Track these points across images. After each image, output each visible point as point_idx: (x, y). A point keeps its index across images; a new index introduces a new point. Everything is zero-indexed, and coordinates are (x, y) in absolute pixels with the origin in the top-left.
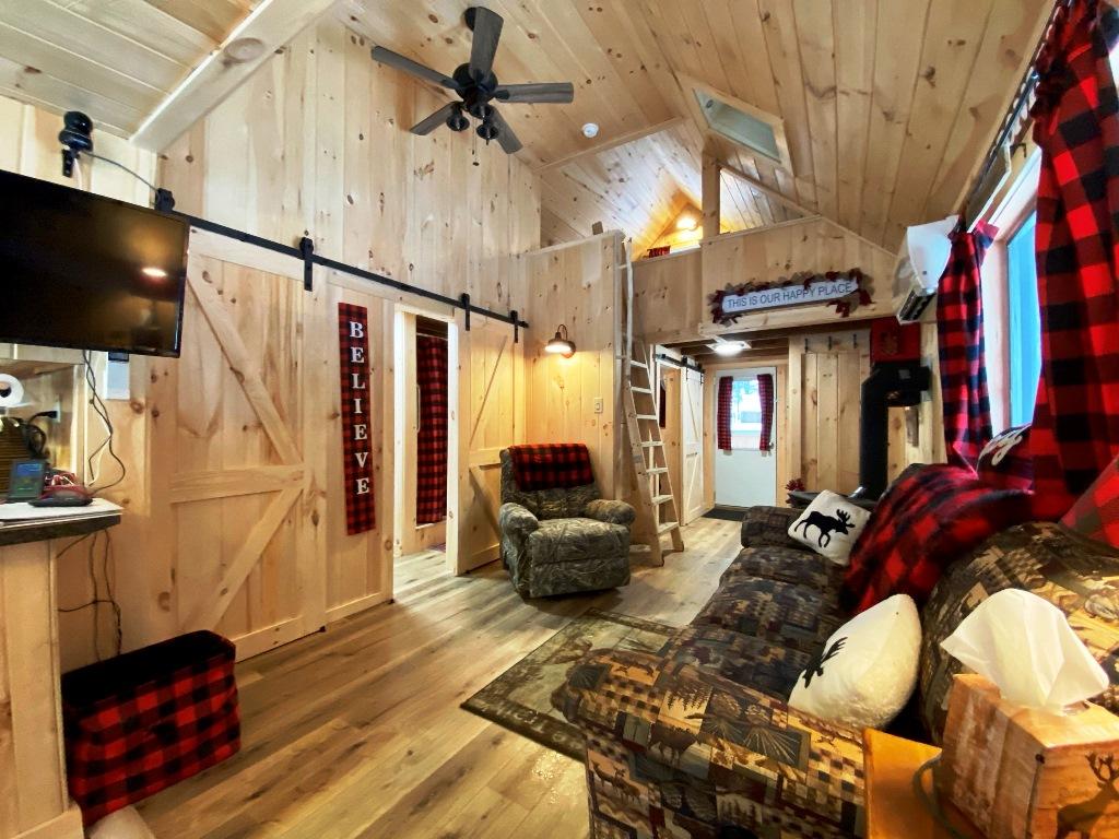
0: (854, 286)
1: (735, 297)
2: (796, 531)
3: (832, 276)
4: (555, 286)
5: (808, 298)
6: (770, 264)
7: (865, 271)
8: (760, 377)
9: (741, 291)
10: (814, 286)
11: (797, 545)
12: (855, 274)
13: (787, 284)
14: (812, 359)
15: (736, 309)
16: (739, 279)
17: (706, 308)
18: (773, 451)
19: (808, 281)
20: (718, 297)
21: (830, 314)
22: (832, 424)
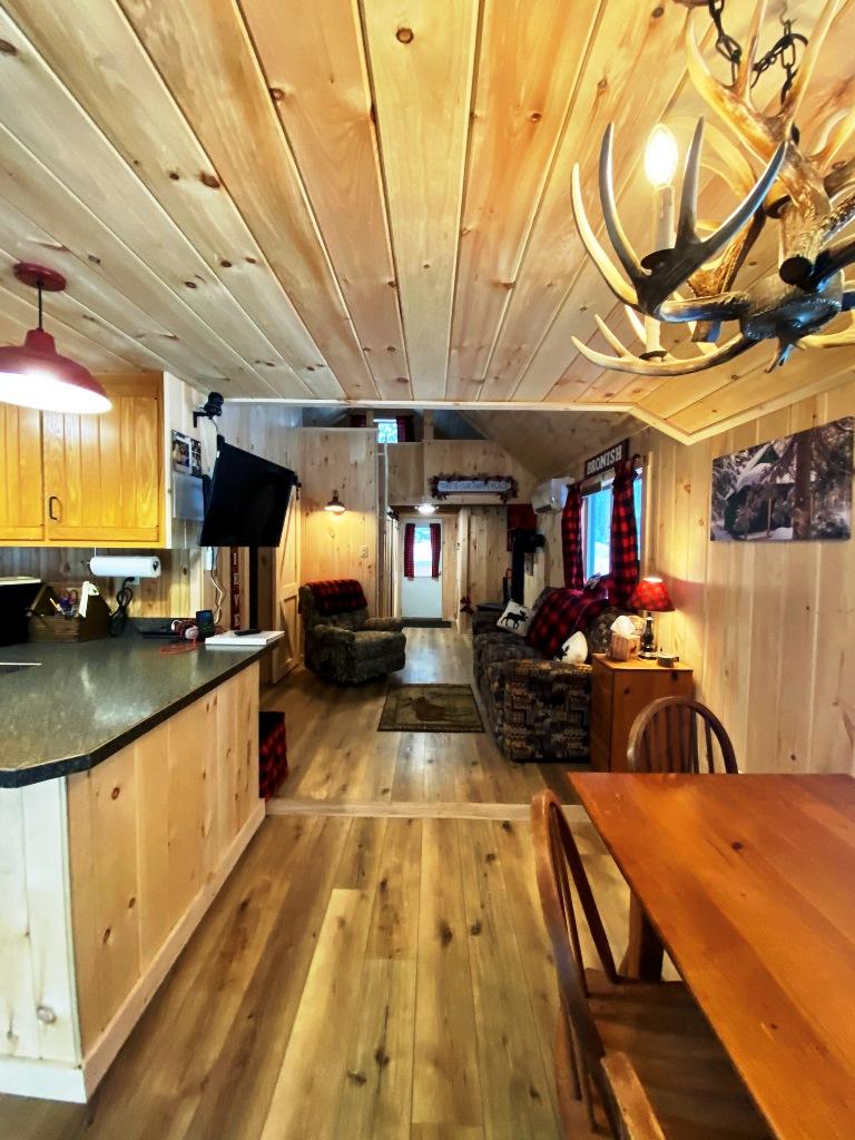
0: (509, 486)
1: (445, 482)
2: (501, 623)
3: (499, 478)
4: (326, 459)
5: (486, 489)
6: (466, 465)
7: (515, 478)
8: (432, 526)
9: (449, 479)
10: (491, 482)
11: (501, 630)
12: (510, 479)
13: (476, 479)
14: (474, 519)
15: (445, 490)
16: (448, 471)
17: (427, 487)
18: (440, 578)
19: (486, 479)
20: (435, 481)
21: (497, 500)
22: (484, 562)
